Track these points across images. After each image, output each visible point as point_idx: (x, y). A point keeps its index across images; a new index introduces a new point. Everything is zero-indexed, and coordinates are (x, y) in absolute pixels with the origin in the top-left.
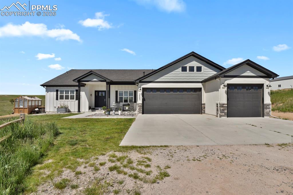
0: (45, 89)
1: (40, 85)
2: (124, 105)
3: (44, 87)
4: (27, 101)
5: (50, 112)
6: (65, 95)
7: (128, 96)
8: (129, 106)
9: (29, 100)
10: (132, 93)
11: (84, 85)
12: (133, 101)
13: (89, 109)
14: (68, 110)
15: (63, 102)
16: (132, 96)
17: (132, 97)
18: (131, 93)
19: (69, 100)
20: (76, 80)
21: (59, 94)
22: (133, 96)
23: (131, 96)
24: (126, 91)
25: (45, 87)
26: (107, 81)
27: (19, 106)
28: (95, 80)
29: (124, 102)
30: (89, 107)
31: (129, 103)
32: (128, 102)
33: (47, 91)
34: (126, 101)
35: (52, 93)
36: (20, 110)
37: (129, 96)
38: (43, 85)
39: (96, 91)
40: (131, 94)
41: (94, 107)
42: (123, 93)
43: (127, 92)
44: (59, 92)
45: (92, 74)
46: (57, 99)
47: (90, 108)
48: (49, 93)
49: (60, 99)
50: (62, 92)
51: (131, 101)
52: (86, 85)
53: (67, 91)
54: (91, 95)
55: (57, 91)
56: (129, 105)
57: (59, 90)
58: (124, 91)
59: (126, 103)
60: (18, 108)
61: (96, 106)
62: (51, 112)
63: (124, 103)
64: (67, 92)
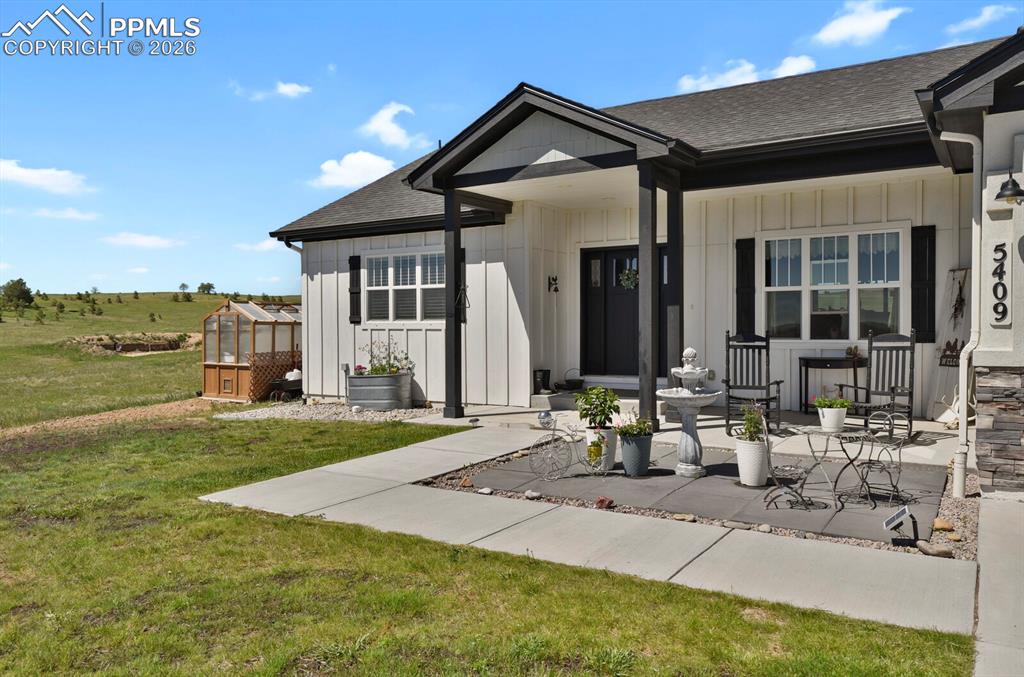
0: (299, 255)
1: (272, 235)
2: (807, 363)
3: (289, 246)
4: (249, 328)
5: (323, 396)
6: (396, 291)
7: (853, 285)
8: (861, 372)
9: (256, 322)
10: (894, 256)
11: (495, 213)
12: (905, 327)
13: (536, 391)
14: (406, 394)
15: (384, 336)
16: (894, 276)
17: (891, 285)
18: (879, 256)
19: (418, 322)
20: (427, 179)
21: (365, 288)
22: (904, 283)
23: (878, 277)
24: (829, 240)
25: (299, 244)
26: (642, 155)
27: (220, 356)
28: (554, 156)
29: (814, 336)
30: (535, 373)
31: (864, 344)
32: (845, 335)
33: (309, 269)
34: (829, 325)
35: (330, 279)
36: (226, 375)
37: (863, 277)
38: (286, 236)
39: (587, 255)
40: (875, 262)
41: (576, 374)
42: (797, 261)
43: (844, 240)
44: (364, 273)
45: (528, 110)
46: (355, 319)
47: (541, 381)
48: (317, 277)
49: (371, 317)
50: (379, 268)
51: (875, 327)
52: (514, 209)
53: (405, 261)
54: (553, 283)
55: (355, 264)
56: (855, 361)
57: (364, 262)
58: (814, 242)
59: (832, 347)
60: (214, 367)
61: (587, 367)
62: (328, 400)
63: (807, 344)
64: (405, 267)
